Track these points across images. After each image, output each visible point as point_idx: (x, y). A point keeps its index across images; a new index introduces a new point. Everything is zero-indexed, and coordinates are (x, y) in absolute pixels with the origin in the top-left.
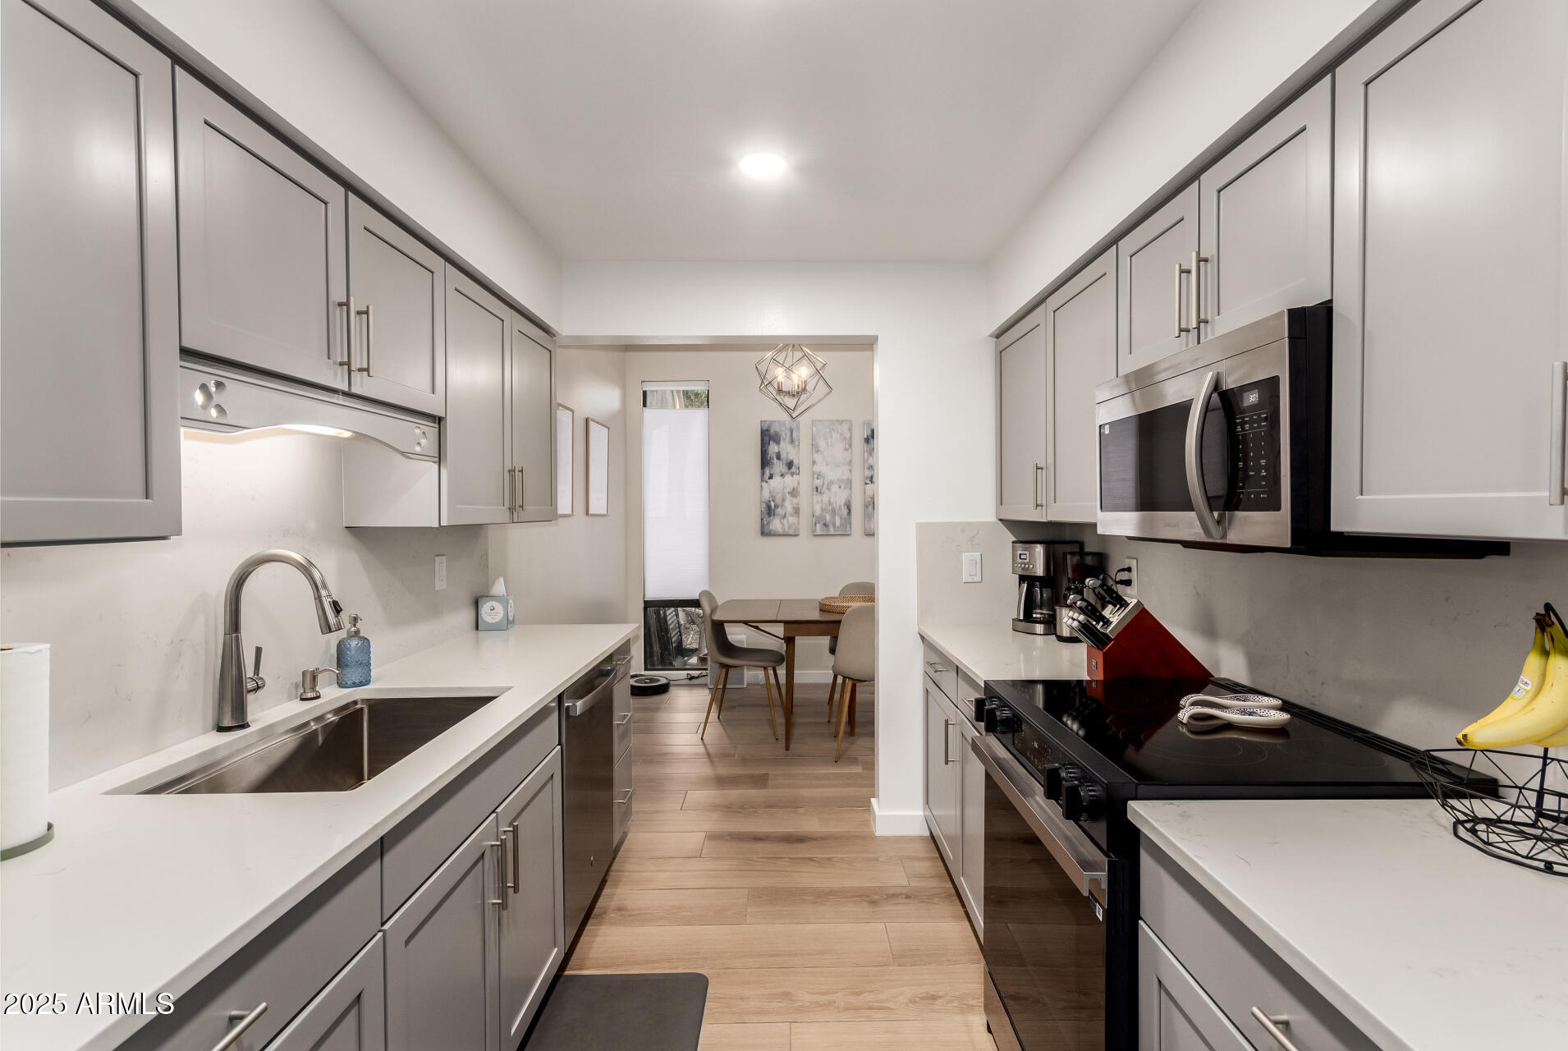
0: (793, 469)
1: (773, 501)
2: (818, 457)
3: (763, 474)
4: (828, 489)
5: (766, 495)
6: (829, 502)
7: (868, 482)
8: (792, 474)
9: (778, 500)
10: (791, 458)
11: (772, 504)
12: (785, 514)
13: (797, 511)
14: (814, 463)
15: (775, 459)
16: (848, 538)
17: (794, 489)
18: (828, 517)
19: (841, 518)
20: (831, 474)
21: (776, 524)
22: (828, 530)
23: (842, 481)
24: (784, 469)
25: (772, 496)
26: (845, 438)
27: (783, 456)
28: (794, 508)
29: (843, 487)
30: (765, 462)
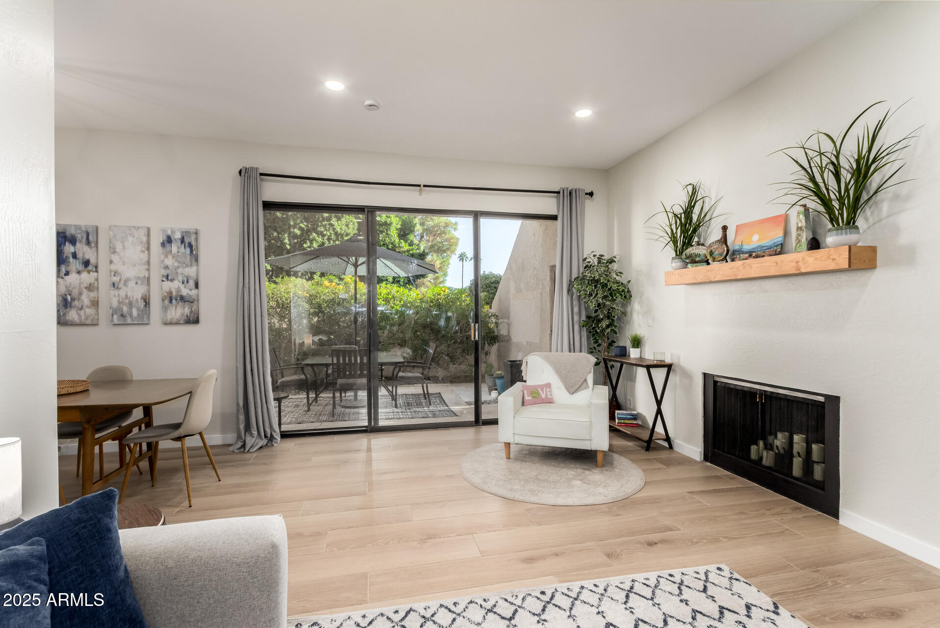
0: (90, 268)
1: (70, 295)
2: (115, 258)
3: (59, 271)
4: (125, 284)
5: (63, 290)
6: (127, 296)
7: (164, 279)
8: (89, 272)
9: (75, 293)
10: (87, 257)
11: (69, 298)
12: (82, 306)
13: (95, 304)
14: (111, 262)
15: (71, 258)
16: (147, 327)
17: (90, 285)
18: (125, 309)
19: (138, 310)
20: (129, 272)
21: (73, 315)
22: (126, 320)
23: (139, 278)
24: (80, 267)
25: (68, 291)
26: (141, 242)
27: (80, 255)
28: (91, 301)
29: (139, 282)
30: (61, 260)
